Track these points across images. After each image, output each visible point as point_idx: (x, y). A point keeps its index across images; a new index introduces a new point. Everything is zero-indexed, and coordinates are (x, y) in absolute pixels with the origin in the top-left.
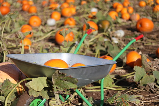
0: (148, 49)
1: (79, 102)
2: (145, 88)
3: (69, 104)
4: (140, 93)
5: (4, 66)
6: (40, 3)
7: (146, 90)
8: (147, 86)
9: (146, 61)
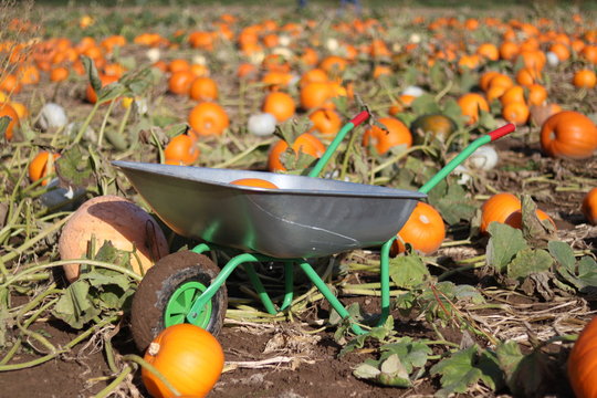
0: (567, 200)
1: (320, 317)
2: (519, 287)
3: (287, 321)
4: (502, 300)
5: (105, 204)
6: (231, 72)
7: (522, 292)
8: (527, 281)
9: (534, 216)
